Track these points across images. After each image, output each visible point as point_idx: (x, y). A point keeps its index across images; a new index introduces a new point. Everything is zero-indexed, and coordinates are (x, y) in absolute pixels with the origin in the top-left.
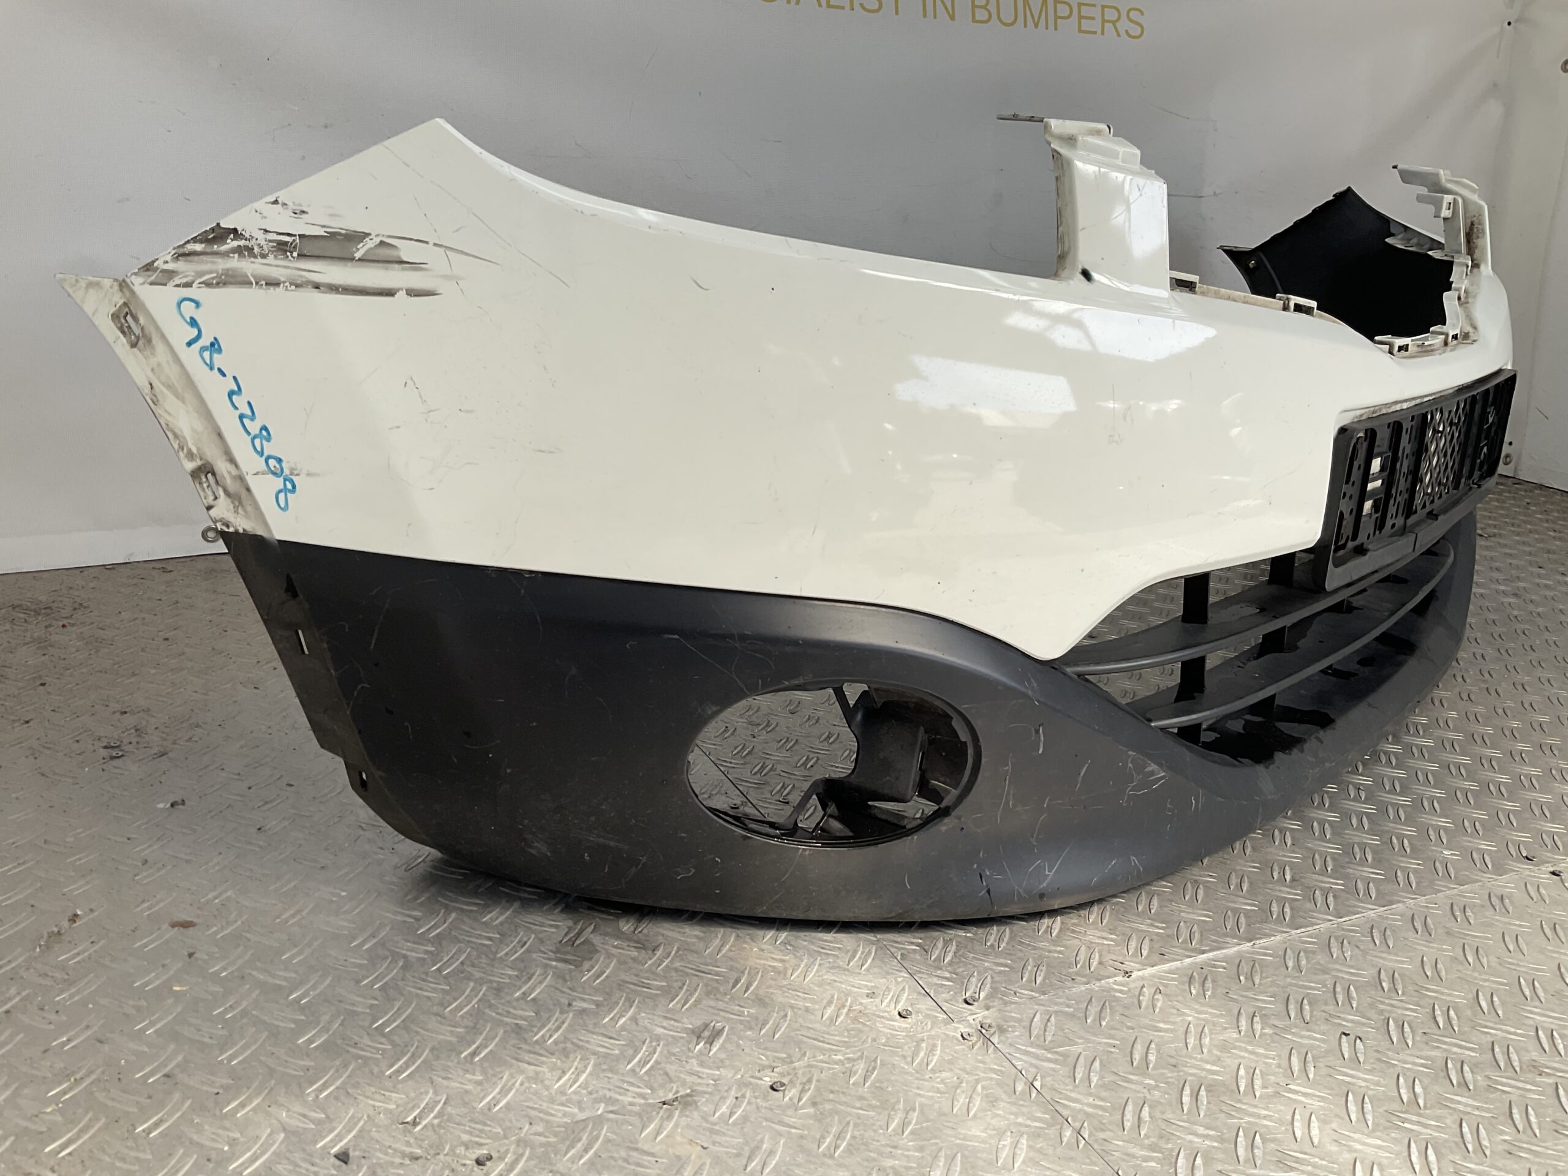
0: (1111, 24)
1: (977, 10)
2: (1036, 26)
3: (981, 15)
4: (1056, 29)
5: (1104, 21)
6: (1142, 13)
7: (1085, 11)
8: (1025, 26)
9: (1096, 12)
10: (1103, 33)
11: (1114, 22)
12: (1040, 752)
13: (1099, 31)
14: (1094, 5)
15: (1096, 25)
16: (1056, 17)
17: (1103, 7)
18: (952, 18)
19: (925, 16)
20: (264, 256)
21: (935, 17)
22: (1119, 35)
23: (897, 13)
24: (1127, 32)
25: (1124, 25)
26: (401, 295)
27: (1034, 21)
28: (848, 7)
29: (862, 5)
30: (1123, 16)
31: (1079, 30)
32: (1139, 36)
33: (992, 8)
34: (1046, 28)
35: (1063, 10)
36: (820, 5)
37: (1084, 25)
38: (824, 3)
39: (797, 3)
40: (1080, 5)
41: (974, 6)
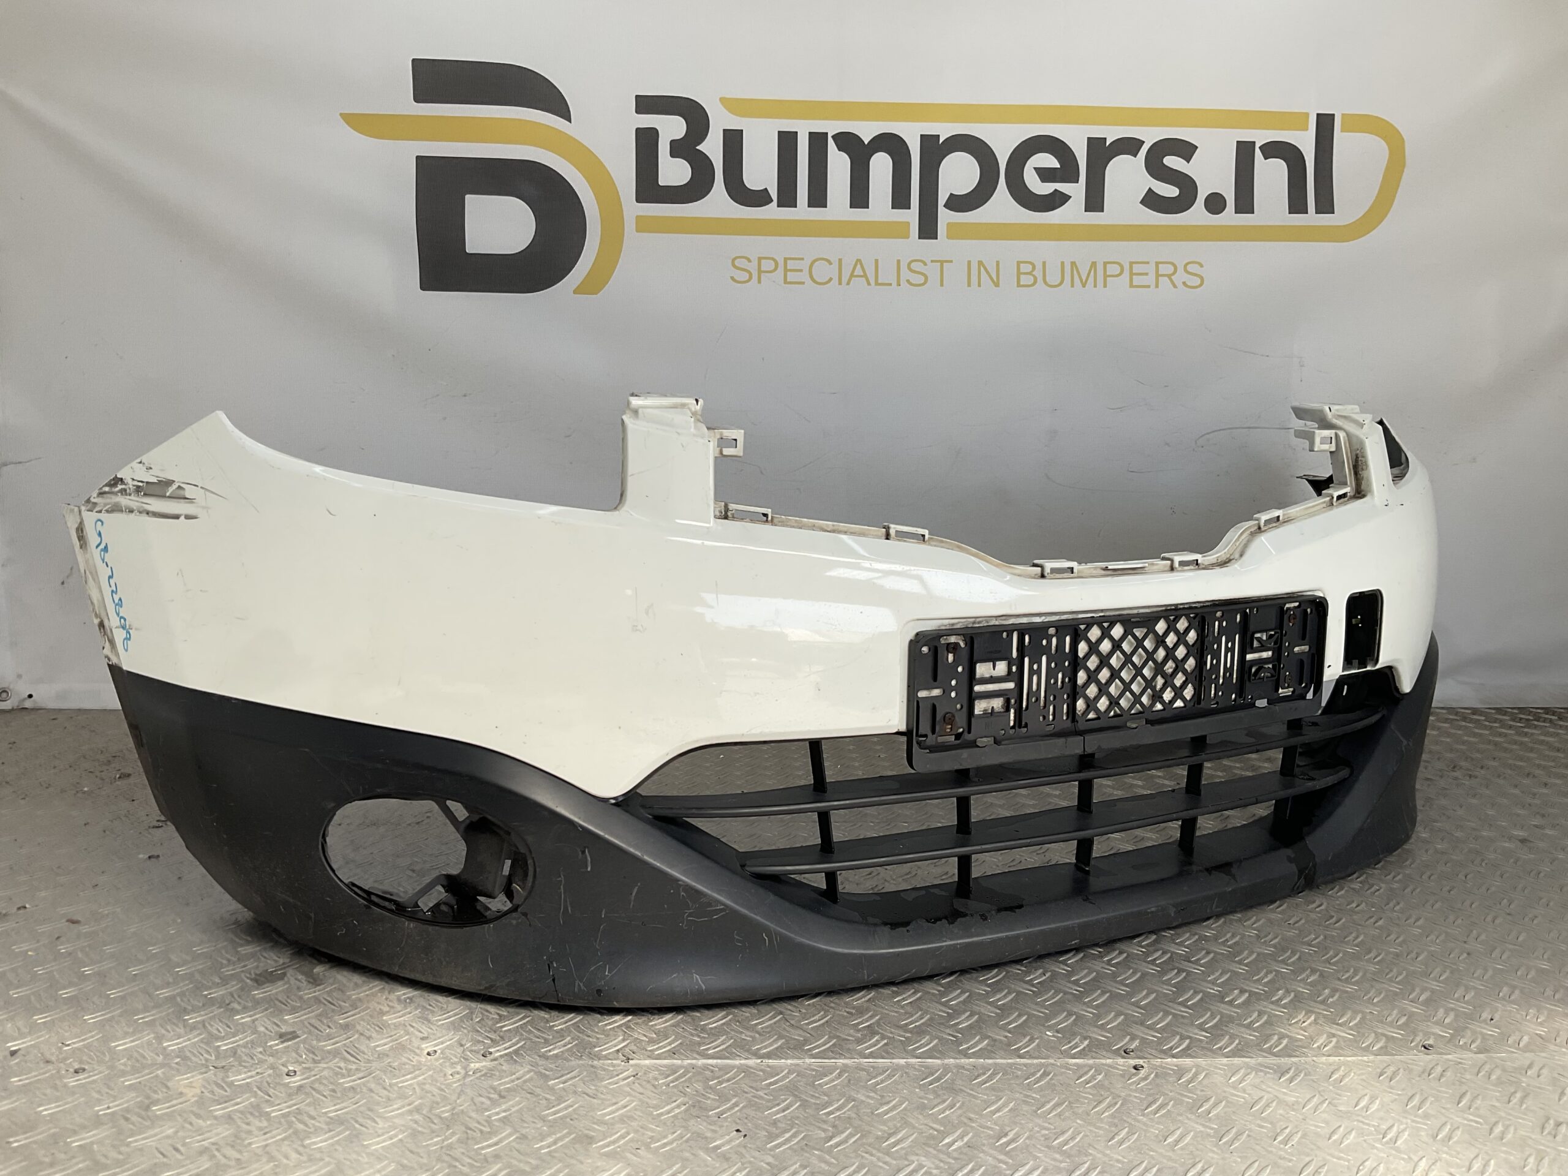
0: (1166, 278)
1: (1022, 277)
2: (1084, 285)
3: (1026, 280)
4: (1105, 286)
5: (1158, 275)
6: (1202, 266)
7: (1137, 269)
8: (1072, 286)
9: (1151, 269)
10: (1157, 286)
11: (1169, 276)
12: (589, 869)
13: (1153, 285)
14: (1148, 263)
15: (1150, 279)
16: (1106, 276)
17: (1157, 264)
18: (997, 285)
19: (969, 285)
20: (130, 495)
21: (979, 285)
22: (1175, 286)
23: (942, 285)
24: (1184, 283)
25: (1180, 277)
26: (182, 518)
27: (1081, 281)
28: (894, 283)
29: (908, 281)
30: (1180, 270)
31: (1131, 286)
32: (1201, 285)
33: (1038, 273)
34: (1095, 286)
35: (1113, 269)
36: (869, 284)
37: (1136, 280)
38: (872, 282)
39: (848, 284)
40: (1131, 263)
41: (1019, 273)
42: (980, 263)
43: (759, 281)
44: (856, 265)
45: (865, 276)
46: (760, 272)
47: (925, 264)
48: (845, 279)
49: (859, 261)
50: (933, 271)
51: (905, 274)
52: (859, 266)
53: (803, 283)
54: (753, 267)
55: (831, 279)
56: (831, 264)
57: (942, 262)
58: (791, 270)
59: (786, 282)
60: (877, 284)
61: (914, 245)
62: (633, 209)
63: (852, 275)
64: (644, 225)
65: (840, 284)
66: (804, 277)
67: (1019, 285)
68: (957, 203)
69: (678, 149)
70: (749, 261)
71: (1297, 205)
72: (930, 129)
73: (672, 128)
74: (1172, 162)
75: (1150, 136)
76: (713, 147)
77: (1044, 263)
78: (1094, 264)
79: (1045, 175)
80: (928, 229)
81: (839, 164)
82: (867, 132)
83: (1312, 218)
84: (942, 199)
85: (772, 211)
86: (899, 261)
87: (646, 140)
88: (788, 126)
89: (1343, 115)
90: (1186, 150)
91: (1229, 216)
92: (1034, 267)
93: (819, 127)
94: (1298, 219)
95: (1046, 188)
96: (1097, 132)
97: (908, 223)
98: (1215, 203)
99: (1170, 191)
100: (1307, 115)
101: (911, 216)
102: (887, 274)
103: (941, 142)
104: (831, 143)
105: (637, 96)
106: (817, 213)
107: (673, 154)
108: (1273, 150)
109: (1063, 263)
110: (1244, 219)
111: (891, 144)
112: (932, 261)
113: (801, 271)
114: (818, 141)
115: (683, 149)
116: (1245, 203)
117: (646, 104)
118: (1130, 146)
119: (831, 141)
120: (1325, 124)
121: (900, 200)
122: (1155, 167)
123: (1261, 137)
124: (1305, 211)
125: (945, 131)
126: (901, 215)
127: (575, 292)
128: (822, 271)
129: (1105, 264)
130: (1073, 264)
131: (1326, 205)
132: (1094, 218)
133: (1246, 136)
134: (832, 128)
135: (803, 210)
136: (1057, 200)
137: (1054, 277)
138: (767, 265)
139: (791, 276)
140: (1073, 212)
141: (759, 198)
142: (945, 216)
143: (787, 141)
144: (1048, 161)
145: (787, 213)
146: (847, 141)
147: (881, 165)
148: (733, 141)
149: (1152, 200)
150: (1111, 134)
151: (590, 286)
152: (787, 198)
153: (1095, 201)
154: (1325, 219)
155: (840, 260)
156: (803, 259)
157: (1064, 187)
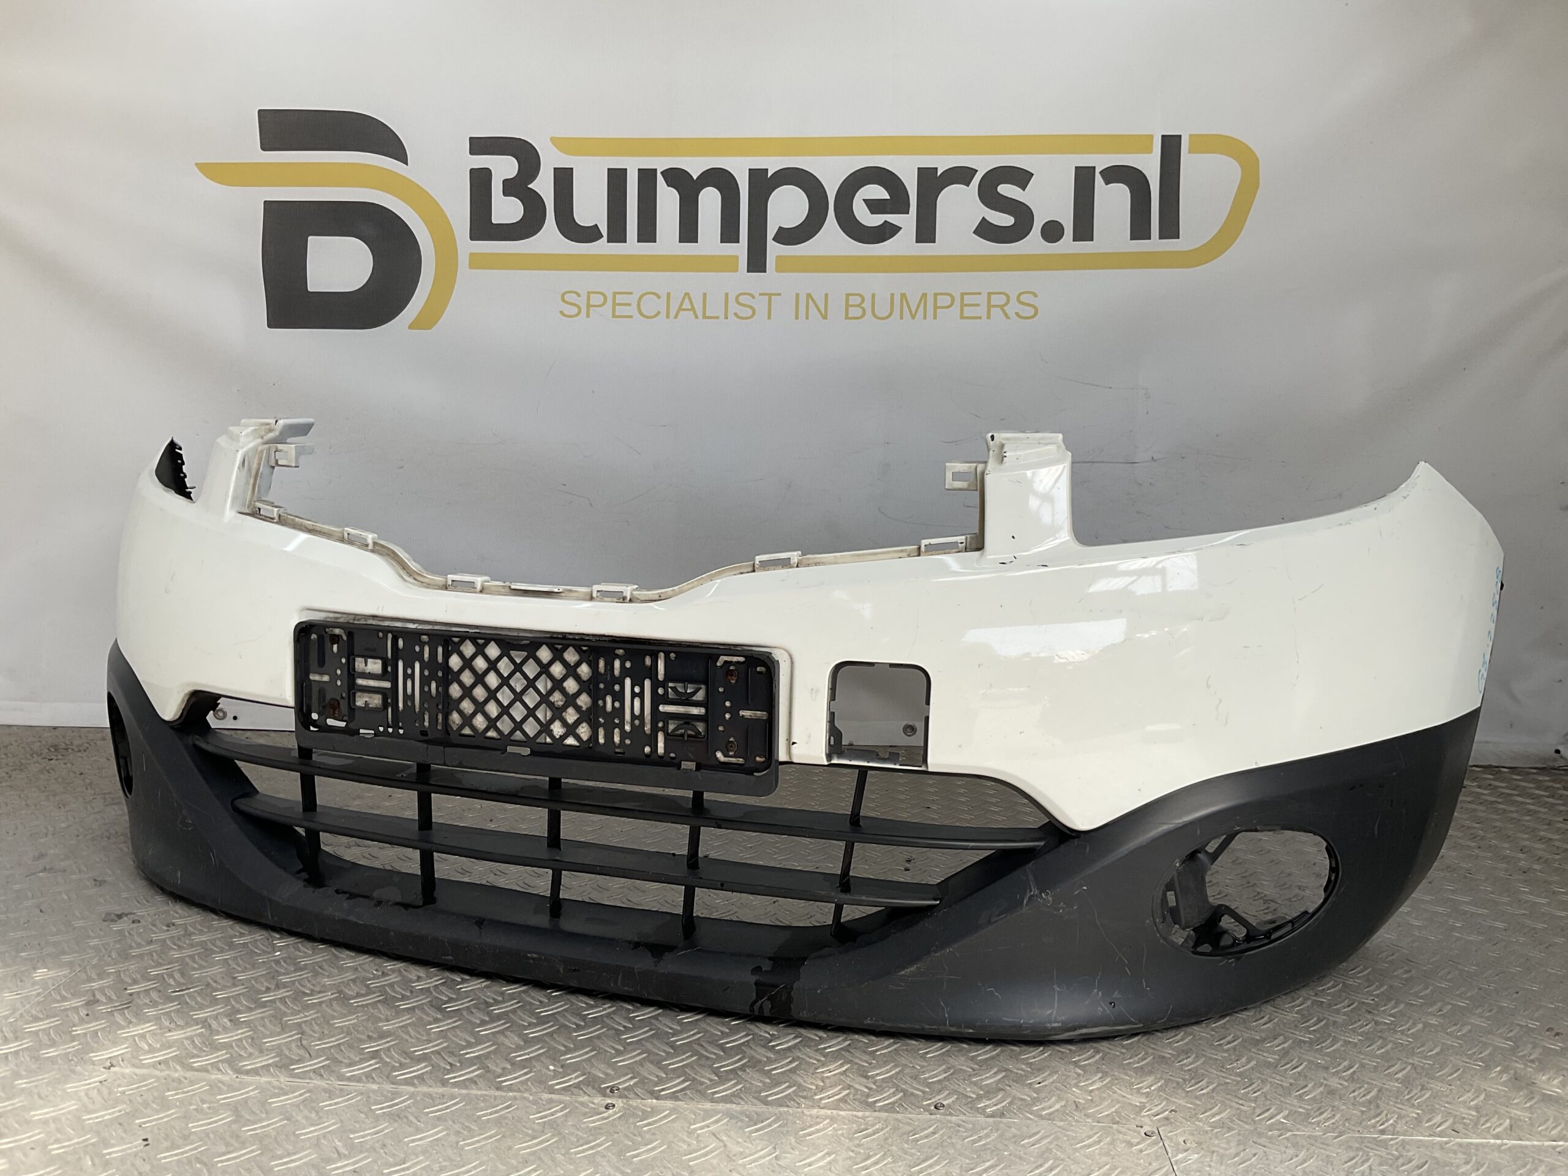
0: (999, 309)
1: (851, 309)
2: (913, 317)
3: (854, 312)
4: (935, 318)
5: (990, 306)
6: (1035, 295)
7: (968, 300)
8: (901, 318)
9: (982, 300)
10: (989, 317)
11: (1002, 307)
13: (985, 316)
14: (980, 293)
15: (981, 311)
16: (936, 308)
17: (990, 294)
18: (825, 317)
19: (797, 318)
21: (807, 318)
22: (1007, 317)
23: (769, 318)
24: (1017, 314)
25: (1013, 308)
27: (910, 311)
28: (722, 316)
29: (736, 314)
30: (1013, 300)
31: (962, 317)
32: (1033, 317)
33: (867, 305)
34: (925, 318)
35: (944, 301)
36: (697, 317)
37: (967, 312)
38: (700, 313)
39: (676, 317)
40: (963, 295)
41: (848, 306)
42: (809, 296)
43: (588, 316)
44: (684, 299)
45: (693, 309)
46: (589, 306)
47: (753, 297)
48: (672, 315)
49: (687, 294)
50: (761, 304)
51: (733, 307)
52: (687, 300)
53: (631, 317)
54: (582, 302)
55: (659, 313)
56: (659, 297)
57: (770, 295)
58: (620, 304)
59: (614, 316)
60: (705, 317)
61: (743, 279)
62: (467, 246)
63: (680, 309)
64: (477, 262)
65: (668, 317)
66: (632, 310)
67: (847, 317)
68: (787, 236)
69: (511, 188)
70: (579, 295)
71: (1139, 229)
72: (759, 163)
73: (504, 167)
74: (1007, 190)
75: (983, 164)
76: (544, 185)
77: (873, 295)
78: (924, 295)
79: (875, 206)
80: (757, 262)
81: (668, 200)
82: (695, 167)
83: (1155, 243)
84: (771, 232)
85: (602, 247)
86: (727, 295)
87: (480, 180)
88: (617, 163)
89: (1191, 136)
90: (1021, 178)
91: (1067, 244)
92: (863, 300)
93: (648, 163)
94: (1141, 245)
95: (876, 220)
96: (928, 162)
97: (737, 257)
98: (1053, 232)
99: (1005, 220)
100: (1151, 137)
101: (740, 250)
102: (715, 307)
103: (769, 176)
104: (660, 179)
105: (470, 138)
106: (647, 248)
107: (506, 192)
108: (1113, 174)
109: (892, 295)
110: (1083, 246)
111: (720, 179)
112: (760, 294)
113: (629, 305)
114: (647, 177)
115: (516, 187)
116: (1084, 229)
117: (479, 146)
118: (962, 175)
119: (660, 178)
120: (1171, 146)
121: (729, 234)
122: (989, 195)
123: (1101, 162)
124: (1148, 237)
125: (773, 165)
126: (730, 248)
127: (410, 327)
128: (650, 306)
129: (936, 295)
130: (903, 296)
131: (1171, 229)
132: (926, 248)
133: (1085, 161)
134: (661, 164)
135: (632, 245)
136: (887, 232)
137: (882, 310)
138: (596, 299)
139: (619, 310)
140: (904, 243)
141: (590, 234)
142: (774, 250)
143: (616, 178)
144: (877, 192)
145: (617, 248)
146: (676, 177)
147: (710, 200)
148: (564, 179)
149: (985, 230)
150: (943, 164)
151: (425, 322)
152: (617, 234)
153: (926, 232)
154: (1170, 245)
155: (669, 294)
156: (631, 293)
157: (893, 218)
